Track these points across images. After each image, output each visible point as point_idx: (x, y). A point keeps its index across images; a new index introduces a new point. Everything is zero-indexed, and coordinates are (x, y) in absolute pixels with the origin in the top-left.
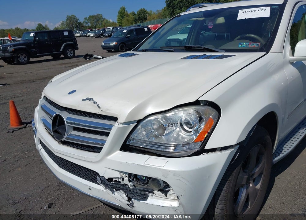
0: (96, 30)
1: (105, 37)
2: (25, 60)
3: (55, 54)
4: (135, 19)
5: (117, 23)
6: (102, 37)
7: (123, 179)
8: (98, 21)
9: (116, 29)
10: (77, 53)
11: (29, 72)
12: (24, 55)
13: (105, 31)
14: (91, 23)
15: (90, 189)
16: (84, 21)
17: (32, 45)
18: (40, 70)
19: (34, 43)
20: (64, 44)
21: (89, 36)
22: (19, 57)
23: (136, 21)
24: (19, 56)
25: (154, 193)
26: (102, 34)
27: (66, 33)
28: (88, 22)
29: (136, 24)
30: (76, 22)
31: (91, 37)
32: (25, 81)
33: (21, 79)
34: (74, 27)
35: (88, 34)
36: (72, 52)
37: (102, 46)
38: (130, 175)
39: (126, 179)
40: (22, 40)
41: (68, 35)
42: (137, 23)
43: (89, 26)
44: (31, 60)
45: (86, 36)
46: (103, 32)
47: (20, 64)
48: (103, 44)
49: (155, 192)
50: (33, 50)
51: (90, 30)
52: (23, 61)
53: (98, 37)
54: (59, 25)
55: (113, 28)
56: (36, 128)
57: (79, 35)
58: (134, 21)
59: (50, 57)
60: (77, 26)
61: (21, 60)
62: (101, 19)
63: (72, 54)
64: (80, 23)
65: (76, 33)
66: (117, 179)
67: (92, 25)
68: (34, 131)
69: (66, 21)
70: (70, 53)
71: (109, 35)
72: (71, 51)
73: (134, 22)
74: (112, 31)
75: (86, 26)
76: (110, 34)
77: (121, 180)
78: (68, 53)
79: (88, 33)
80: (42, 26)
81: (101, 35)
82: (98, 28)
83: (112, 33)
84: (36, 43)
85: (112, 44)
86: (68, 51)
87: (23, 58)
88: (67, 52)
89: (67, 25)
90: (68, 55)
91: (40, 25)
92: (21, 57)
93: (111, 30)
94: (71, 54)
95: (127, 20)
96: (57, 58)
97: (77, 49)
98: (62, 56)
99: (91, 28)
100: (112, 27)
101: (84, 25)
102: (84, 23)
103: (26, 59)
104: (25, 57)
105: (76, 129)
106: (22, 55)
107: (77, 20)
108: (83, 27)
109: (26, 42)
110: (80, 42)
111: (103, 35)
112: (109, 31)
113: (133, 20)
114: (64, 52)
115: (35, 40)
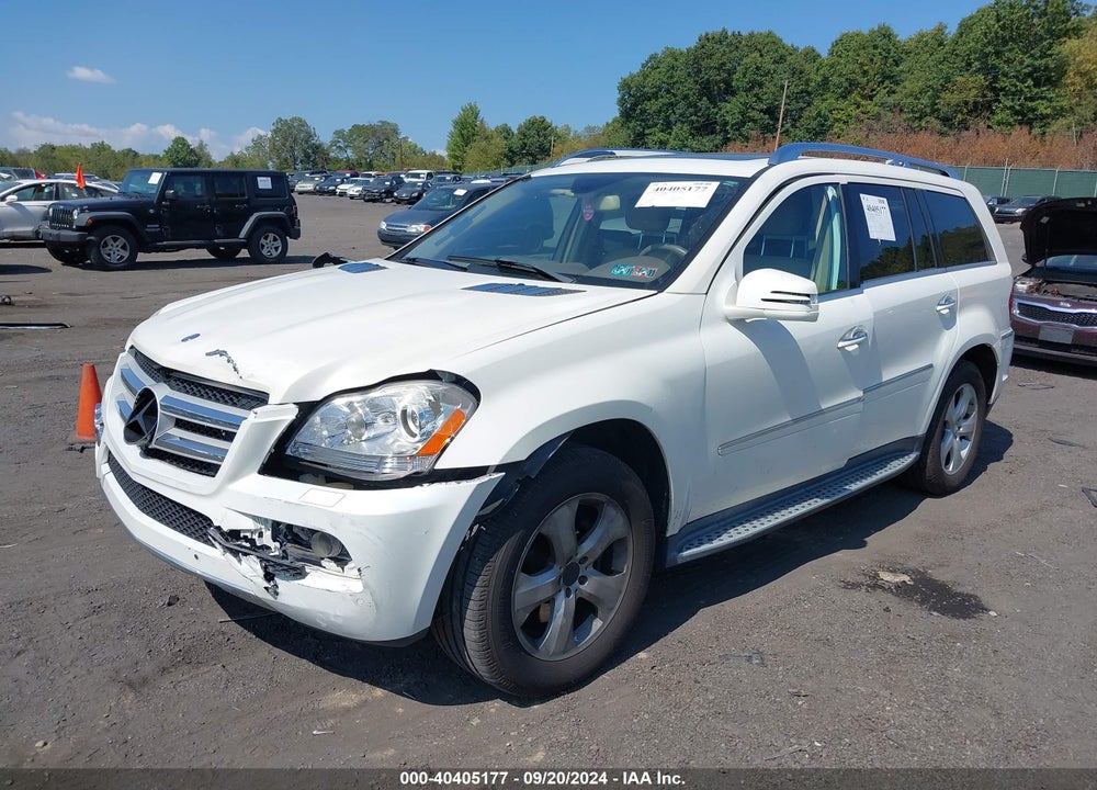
0: (370, 176)
1: (398, 203)
2: (122, 257)
3: (223, 245)
4: (510, 150)
5: (447, 159)
6: (387, 200)
7: (261, 535)
8: (381, 144)
9: (440, 179)
10: (295, 247)
11: (134, 295)
12: (122, 241)
13: (400, 182)
14: (355, 148)
15: (196, 556)
16: (334, 143)
17: (151, 211)
18: (169, 292)
19: (158, 206)
20: (256, 215)
21: (343, 194)
22: (106, 245)
23: (512, 156)
24: (105, 242)
25: (321, 566)
26: (389, 193)
27: (264, 183)
28: (346, 147)
29: (509, 166)
30: (307, 142)
31: (352, 197)
32: (120, 320)
33: (107, 315)
34: (295, 160)
35: (342, 187)
36: (279, 243)
37: (379, 232)
38: (276, 525)
39: (268, 534)
40: (120, 193)
41: (270, 187)
42: (513, 163)
43: (348, 159)
44: (142, 257)
45: (334, 193)
46: (392, 183)
47: (104, 266)
48: (384, 226)
49: (323, 563)
50: (153, 228)
51: (348, 175)
52: (114, 259)
53: (374, 201)
54: (247, 149)
55: (428, 174)
56: (102, 424)
57: (309, 187)
58: (506, 156)
59: (204, 254)
60: (307, 156)
61: (109, 255)
62: (393, 140)
63: (276, 249)
64: (317, 148)
65: (302, 179)
66: (249, 535)
67: (360, 158)
68: (97, 431)
69: (270, 135)
70: (270, 246)
71: (411, 198)
72: (275, 240)
73: (505, 161)
74: (425, 184)
75: (337, 160)
76: (416, 194)
77: (255, 537)
78: (263, 246)
79: (342, 182)
80: (189, 146)
81: (384, 195)
82: (379, 168)
83: (424, 191)
84: (165, 206)
85: (414, 230)
86: (266, 238)
87: (115, 250)
88: (263, 241)
89: (274, 148)
90: (264, 252)
91: (180, 141)
92: (110, 247)
93: (420, 181)
94: (273, 251)
95: (484, 151)
96: (225, 257)
97: (296, 235)
98: (244, 253)
99: (354, 170)
100: (426, 172)
101: (332, 154)
102: (331, 146)
103: (126, 254)
104: (124, 247)
105: (180, 424)
106: (115, 240)
107: (310, 136)
108: (327, 160)
109: (133, 199)
110: (309, 213)
111: (392, 196)
112: (414, 184)
113: (501, 154)
114: (252, 242)
115: (162, 195)
